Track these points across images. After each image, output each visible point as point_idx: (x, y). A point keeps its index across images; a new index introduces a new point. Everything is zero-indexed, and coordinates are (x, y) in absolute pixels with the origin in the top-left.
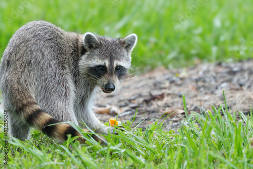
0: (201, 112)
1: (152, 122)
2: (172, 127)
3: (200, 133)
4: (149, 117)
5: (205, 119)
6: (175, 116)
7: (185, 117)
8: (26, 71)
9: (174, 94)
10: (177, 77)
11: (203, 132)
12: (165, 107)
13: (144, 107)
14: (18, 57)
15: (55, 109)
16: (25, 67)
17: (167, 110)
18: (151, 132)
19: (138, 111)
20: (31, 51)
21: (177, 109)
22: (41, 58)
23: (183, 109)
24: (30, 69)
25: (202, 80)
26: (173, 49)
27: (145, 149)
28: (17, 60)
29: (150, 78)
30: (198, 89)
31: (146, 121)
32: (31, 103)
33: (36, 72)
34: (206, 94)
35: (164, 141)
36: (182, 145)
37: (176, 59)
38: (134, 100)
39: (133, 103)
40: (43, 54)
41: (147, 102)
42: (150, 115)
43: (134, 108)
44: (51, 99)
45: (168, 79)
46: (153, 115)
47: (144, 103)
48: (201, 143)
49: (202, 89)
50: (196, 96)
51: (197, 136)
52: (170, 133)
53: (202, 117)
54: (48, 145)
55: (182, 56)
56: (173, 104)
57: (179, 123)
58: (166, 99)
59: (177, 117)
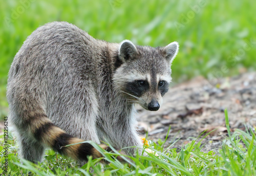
0: (247, 130)
1: (188, 141)
2: (213, 147)
3: (245, 154)
4: (184, 136)
5: (251, 138)
6: (216, 134)
7: (227, 135)
8: (37, 78)
9: (215, 109)
10: (218, 88)
11: (249, 154)
12: (204, 124)
13: (179, 124)
14: (28, 61)
15: (71, 125)
16: (36, 73)
17: (207, 127)
18: (187, 153)
19: (172, 128)
20: (44, 55)
21: (218, 126)
22: (56, 63)
23: (225, 126)
24: (42, 76)
25: (247, 92)
26: (213, 55)
27: (180, 173)
28: (28, 65)
29: (186, 90)
30: (243, 102)
31: (182, 141)
32: (39, 115)
33: (49, 79)
34: (252, 108)
35: (202, 164)
36: (224, 168)
37: (217, 67)
38: (167, 115)
39: (166, 119)
40: (59, 59)
41: (182, 118)
42: (186, 133)
43: (167, 125)
44: (67, 113)
45: (207, 91)
46: (189, 133)
47: (179, 119)
48: (246, 167)
49: (248, 102)
50: (240, 111)
51: (241, 157)
52: (209, 155)
53: (248, 136)
54: (65, 169)
55: (224, 64)
56: (213, 120)
57: (220, 142)
58: (205, 115)
59: (218, 136)
